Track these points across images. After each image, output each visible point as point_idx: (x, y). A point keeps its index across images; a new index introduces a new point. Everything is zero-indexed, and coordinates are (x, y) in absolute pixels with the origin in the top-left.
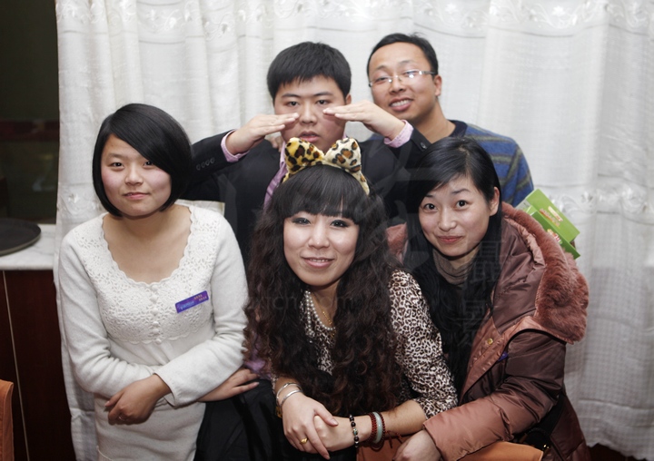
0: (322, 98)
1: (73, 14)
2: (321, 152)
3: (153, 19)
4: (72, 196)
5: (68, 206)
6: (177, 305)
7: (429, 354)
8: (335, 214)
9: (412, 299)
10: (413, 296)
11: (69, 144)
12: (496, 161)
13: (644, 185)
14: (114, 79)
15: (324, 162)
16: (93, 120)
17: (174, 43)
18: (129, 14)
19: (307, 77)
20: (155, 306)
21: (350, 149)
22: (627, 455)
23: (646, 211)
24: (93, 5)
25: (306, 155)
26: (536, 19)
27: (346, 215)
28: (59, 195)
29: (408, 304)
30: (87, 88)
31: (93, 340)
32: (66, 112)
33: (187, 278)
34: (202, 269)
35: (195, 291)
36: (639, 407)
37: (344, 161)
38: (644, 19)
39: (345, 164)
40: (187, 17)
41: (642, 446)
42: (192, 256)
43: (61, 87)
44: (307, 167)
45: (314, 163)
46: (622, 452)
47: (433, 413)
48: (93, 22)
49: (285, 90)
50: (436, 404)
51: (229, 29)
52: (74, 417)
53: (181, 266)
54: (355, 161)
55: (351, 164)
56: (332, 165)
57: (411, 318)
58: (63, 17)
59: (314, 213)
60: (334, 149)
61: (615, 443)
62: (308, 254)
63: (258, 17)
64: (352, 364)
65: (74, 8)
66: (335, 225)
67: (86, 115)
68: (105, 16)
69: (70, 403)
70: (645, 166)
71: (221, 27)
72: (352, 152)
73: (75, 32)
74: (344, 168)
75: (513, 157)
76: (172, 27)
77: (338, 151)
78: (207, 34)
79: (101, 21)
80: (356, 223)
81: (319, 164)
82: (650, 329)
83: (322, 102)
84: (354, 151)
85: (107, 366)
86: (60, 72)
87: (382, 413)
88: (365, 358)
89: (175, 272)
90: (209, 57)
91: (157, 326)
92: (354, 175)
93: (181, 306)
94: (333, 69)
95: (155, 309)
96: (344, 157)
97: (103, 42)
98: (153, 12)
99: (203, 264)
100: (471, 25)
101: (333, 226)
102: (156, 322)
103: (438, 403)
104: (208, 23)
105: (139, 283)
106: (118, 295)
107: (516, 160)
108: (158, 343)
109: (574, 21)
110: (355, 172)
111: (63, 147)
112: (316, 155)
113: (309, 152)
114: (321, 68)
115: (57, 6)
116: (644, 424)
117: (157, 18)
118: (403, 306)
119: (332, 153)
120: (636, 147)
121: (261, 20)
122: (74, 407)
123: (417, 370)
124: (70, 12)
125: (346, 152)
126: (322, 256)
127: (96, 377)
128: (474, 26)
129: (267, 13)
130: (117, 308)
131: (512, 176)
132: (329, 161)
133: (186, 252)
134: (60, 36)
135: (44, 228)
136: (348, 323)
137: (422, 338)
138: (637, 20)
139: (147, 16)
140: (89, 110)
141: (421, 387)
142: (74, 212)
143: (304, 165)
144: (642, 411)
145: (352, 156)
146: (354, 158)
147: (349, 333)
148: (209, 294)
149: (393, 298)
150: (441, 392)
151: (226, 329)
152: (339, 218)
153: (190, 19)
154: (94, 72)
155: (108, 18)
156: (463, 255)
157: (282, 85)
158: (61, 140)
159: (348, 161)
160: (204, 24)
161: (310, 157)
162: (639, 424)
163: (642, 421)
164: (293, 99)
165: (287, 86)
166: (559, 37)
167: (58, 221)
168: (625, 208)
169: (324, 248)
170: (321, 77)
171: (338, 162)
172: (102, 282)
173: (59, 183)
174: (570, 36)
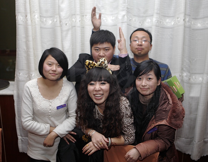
0: (106, 49)
1: (21, 19)
2: (96, 63)
3: (44, 21)
4: (20, 73)
5: (18, 76)
6: (57, 107)
7: (129, 122)
8: (102, 81)
9: (126, 105)
10: (126, 104)
11: (19, 58)
12: (161, 70)
13: (189, 72)
14: (33, 39)
15: (97, 66)
16: (26, 51)
17: (50, 28)
18: (38, 20)
19: (102, 42)
20: (50, 107)
21: (104, 61)
22: (183, 152)
23: (190, 80)
24: (27, 17)
25: (91, 65)
26: (162, 23)
27: (105, 81)
28: (15, 73)
29: (125, 106)
30: (25, 41)
31: (29, 115)
32: (18, 48)
33: (61, 100)
34: (65, 97)
35: (62, 104)
36: (187, 138)
37: (102, 65)
38: (190, 23)
39: (103, 66)
40: (55, 20)
41: (188, 150)
42: (62, 93)
43: (17, 41)
44: (92, 68)
45: (94, 67)
46: (182, 152)
47: (127, 140)
48: (27, 22)
49: (95, 46)
50: (128, 137)
51: (68, 25)
52: (19, 139)
53: (59, 96)
54: (106, 64)
55: (105, 66)
56: (99, 67)
57: (125, 111)
58: (18, 20)
59: (95, 81)
60: (99, 62)
61: (180, 149)
62: (95, 93)
63: (80, 21)
64: (108, 125)
65: (22, 18)
66: (102, 84)
67: (24, 49)
68: (30, 20)
69: (18, 135)
70: (190, 67)
71: (65, 24)
72: (104, 62)
73: (21, 25)
74: (103, 67)
75: (167, 69)
76: (50, 23)
77: (100, 62)
78: (61, 26)
79: (29, 22)
80: (108, 83)
81: (96, 67)
82: (190, 115)
83: (106, 50)
84: (105, 62)
85: (32, 123)
86: (17, 37)
87: (111, 138)
88: (112, 124)
89: (57, 97)
90: (62, 33)
91: (50, 113)
92: (106, 69)
93: (58, 108)
94: (110, 40)
95: (50, 108)
96: (102, 63)
97: (30, 28)
98: (45, 19)
99: (66, 96)
100: (140, 24)
101: (101, 84)
102: (50, 112)
103: (129, 137)
104: (61, 23)
105: (46, 100)
106: (40, 103)
107: (168, 70)
108: (50, 118)
109: (173, 23)
110: (106, 68)
111: (17, 59)
112: (94, 64)
113: (92, 64)
114: (107, 40)
115: (16, 17)
116: (189, 143)
117: (46, 21)
118: (123, 107)
119: (99, 63)
120: (187, 61)
121: (80, 22)
122: (19, 136)
123: (125, 126)
124: (20, 19)
125: (102, 62)
126: (99, 93)
127: (28, 126)
128: (141, 25)
129: (82, 20)
130: (39, 107)
131: (166, 75)
132: (98, 65)
133: (61, 92)
134: (17, 26)
135: (10, 82)
136: (108, 113)
137: (128, 117)
138: (188, 24)
139: (43, 20)
140: (25, 48)
141: (125, 131)
142: (20, 78)
143: (91, 68)
144: (188, 140)
145: (104, 63)
146: (105, 64)
147: (108, 116)
148: (66, 105)
149: (120, 105)
150: (130, 135)
151: (72, 115)
152: (103, 82)
153: (56, 21)
154: (27, 36)
155: (31, 21)
156: (147, 95)
157: (94, 44)
158: (16, 57)
159: (104, 65)
160: (60, 23)
161: (93, 65)
162: (187, 143)
163: (188, 142)
164: (98, 49)
165: (96, 45)
166: (168, 28)
167: (15, 80)
168: (184, 79)
169: (99, 91)
170: (107, 43)
171: (101, 65)
172: (36, 99)
173: (16, 69)
174: (172, 28)
